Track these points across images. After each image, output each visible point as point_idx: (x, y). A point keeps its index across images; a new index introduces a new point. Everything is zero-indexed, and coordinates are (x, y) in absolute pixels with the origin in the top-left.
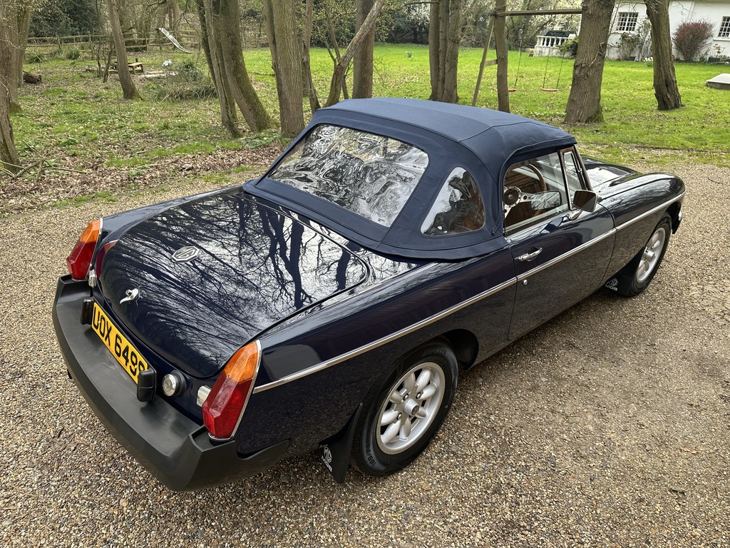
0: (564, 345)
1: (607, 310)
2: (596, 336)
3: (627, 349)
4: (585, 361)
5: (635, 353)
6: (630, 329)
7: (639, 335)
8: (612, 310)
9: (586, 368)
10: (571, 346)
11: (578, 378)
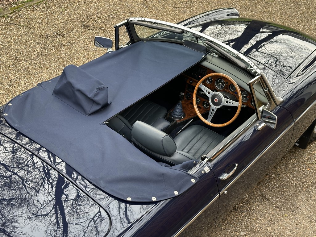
0: (258, 198)
1: (291, 159)
2: (282, 186)
3: (303, 197)
4: (272, 212)
5: (308, 201)
6: (307, 177)
7: (313, 183)
8: (295, 158)
9: (273, 219)
10: (264, 197)
11: (267, 229)
